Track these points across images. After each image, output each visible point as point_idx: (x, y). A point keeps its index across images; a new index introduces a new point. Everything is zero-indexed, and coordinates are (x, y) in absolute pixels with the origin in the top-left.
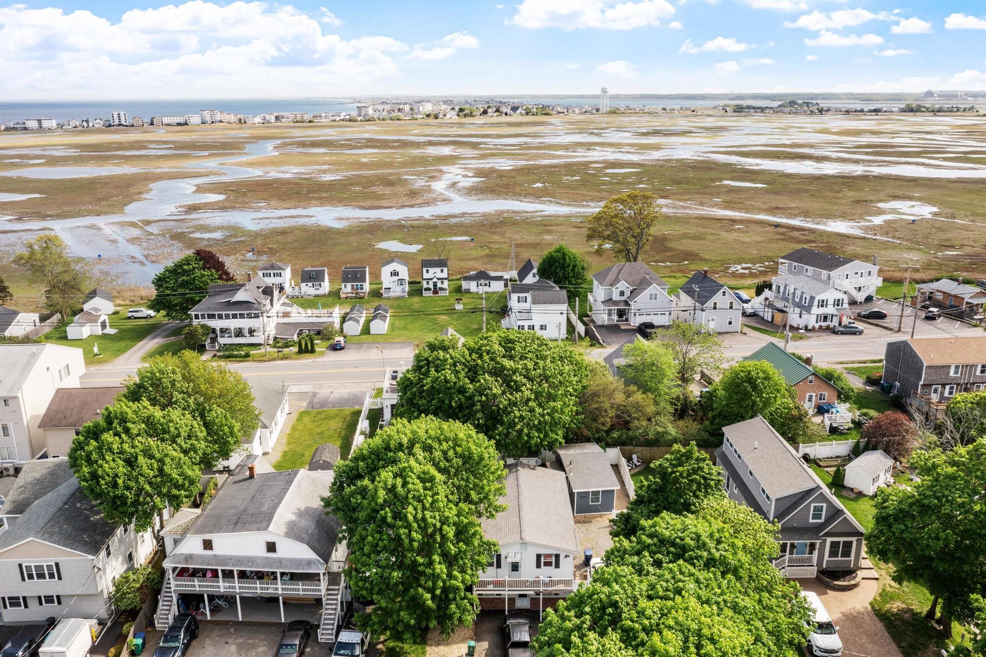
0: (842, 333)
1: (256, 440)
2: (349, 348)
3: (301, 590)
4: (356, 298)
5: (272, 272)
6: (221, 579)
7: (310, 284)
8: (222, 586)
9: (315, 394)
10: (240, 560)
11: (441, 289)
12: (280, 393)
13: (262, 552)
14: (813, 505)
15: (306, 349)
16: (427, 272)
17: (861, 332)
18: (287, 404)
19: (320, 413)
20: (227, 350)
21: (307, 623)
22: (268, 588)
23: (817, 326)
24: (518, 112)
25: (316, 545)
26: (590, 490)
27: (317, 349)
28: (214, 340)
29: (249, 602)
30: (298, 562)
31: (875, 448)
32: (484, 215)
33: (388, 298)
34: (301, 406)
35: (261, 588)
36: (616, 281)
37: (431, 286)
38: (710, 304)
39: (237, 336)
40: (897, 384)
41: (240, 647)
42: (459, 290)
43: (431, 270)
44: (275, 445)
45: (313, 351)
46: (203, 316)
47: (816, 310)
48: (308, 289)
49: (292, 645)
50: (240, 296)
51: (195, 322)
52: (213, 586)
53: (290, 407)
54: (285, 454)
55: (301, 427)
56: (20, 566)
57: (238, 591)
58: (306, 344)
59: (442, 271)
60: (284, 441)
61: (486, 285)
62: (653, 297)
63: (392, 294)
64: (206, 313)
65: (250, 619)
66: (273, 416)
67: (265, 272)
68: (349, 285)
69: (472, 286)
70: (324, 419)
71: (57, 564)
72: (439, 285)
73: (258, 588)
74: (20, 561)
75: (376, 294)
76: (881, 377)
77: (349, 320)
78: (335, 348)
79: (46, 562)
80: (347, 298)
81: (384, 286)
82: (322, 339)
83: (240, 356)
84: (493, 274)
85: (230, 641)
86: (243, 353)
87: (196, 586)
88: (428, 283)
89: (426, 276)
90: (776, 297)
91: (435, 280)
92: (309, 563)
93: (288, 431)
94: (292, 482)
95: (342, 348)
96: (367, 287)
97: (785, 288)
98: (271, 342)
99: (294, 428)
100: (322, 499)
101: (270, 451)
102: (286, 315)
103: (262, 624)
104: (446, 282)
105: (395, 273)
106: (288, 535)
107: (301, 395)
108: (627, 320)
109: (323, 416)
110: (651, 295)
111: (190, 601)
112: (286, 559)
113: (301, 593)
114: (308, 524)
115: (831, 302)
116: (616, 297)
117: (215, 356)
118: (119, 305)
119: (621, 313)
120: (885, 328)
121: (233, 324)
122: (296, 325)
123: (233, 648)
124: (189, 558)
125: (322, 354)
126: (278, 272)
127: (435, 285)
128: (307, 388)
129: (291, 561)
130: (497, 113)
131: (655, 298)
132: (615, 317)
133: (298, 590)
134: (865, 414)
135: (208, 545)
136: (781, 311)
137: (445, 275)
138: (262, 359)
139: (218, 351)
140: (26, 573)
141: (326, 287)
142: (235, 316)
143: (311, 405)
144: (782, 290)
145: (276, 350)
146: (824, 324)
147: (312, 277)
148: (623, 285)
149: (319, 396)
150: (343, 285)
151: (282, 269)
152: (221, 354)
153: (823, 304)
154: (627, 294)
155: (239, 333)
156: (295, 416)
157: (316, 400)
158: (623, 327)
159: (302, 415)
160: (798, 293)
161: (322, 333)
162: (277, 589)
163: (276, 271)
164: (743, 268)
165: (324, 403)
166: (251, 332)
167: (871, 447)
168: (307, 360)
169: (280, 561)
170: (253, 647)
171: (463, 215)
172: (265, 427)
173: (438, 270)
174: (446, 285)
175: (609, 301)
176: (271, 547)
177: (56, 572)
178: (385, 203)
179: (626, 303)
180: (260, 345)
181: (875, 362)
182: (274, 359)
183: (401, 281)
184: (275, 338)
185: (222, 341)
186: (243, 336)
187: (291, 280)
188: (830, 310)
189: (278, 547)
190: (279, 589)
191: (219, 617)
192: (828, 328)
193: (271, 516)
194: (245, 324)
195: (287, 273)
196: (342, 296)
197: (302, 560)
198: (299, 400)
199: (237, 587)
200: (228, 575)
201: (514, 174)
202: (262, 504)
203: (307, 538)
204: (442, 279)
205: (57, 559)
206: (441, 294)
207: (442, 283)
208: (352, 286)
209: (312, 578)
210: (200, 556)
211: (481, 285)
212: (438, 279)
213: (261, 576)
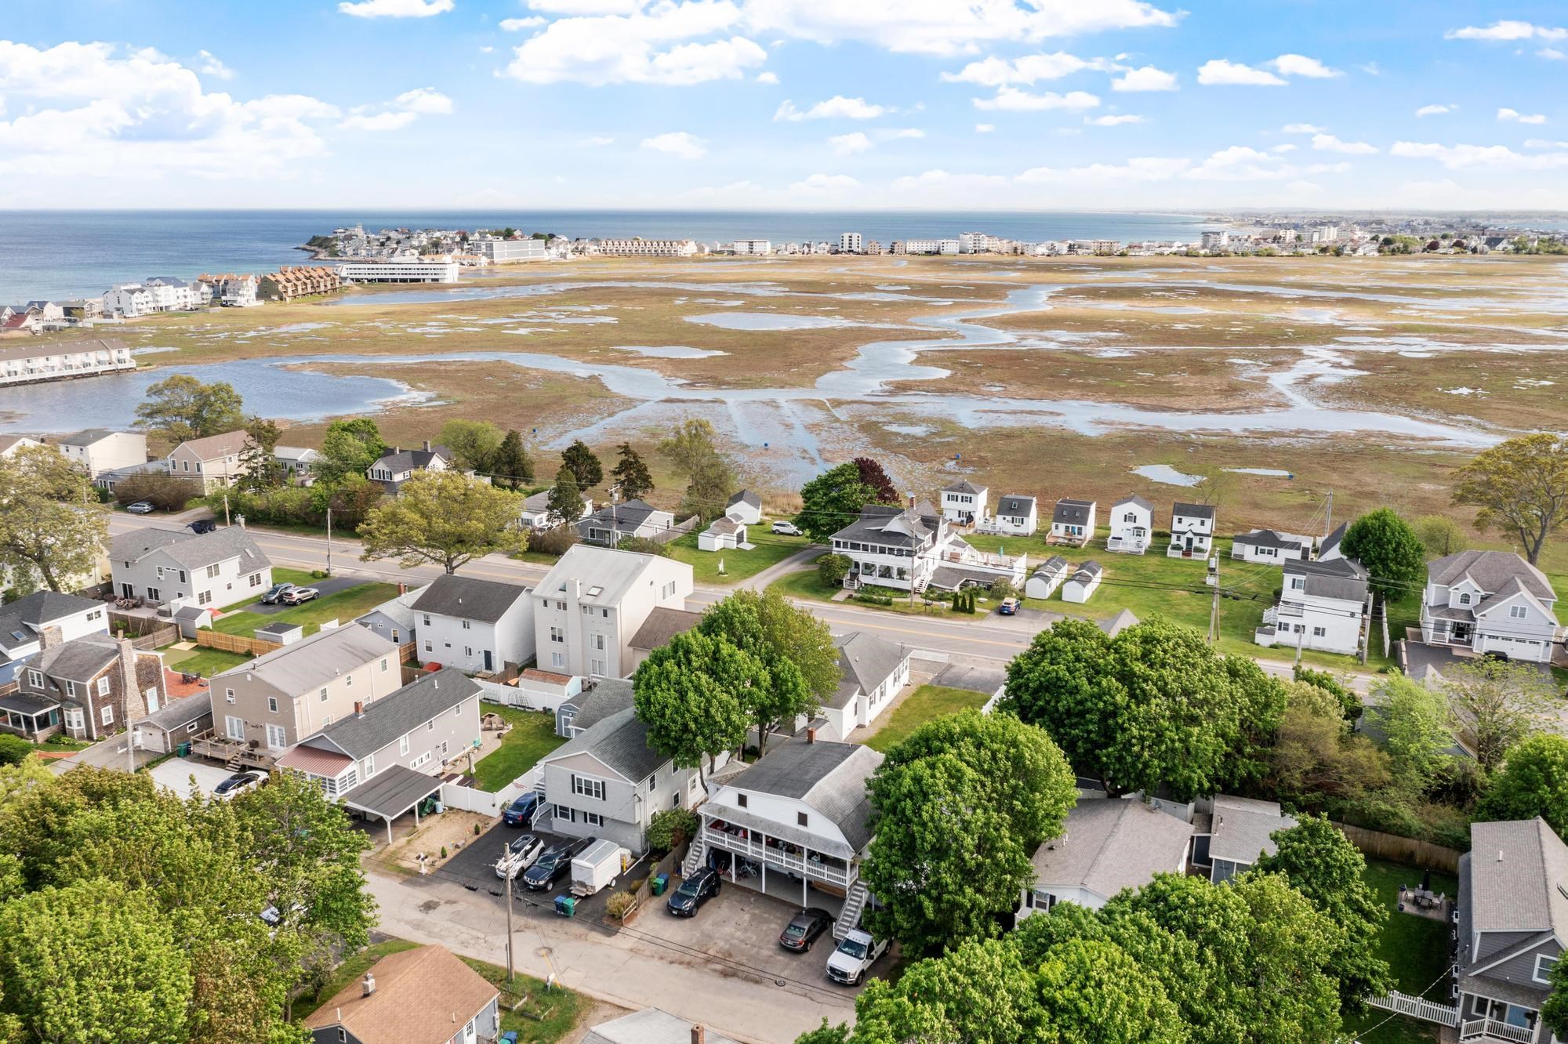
1: (849, 707)
2: (1020, 616)
3: (826, 874)
4: (1068, 545)
5: (960, 495)
6: (749, 840)
7: (1009, 518)
8: (750, 850)
9: (950, 666)
10: (770, 825)
11: (1198, 550)
12: (896, 656)
13: (792, 822)
14: (1539, 956)
15: (963, 607)
18: (907, 673)
19: (944, 692)
20: (867, 591)
21: (826, 913)
22: (793, 864)
24: (1500, 246)
25: (849, 829)
26: (1236, 861)
27: (977, 609)
28: (854, 576)
29: (774, 874)
30: (827, 843)
32: (1334, 437)
33: (1114, 553)
34: (926, 679)
35: (787, 862)
36: (1459, 577)
37: (1183, 543)
39: (881, 576)
41: (754, 917)
42: (1226, 556)
43: (1186, 520)
44: (876, 719)
45: (971, 611)
46: (845, 545)
48: (1004, 525)
49: (800, 928)
50: (895, 525)
51: (835, 550)
52: (741, 847)
53: (911, 676)
54: (883, 732)
55: (913, 705)
56: (573, 776)
57: (764, 858)
58: (965, 599)
59: (1203, 523)
60: (888, 716)
61: (1270, 553)
62: (1518, 612)
63: (1121, 547)
64: (849, 542)
65: (773, 894)
66: (878, 680)
67: (951, 493)
68: (1062, 526)
69: (1249, 552)
70: (946, 700)
71: (603, 783)
72: (1196, 543)
73: (783, 862)
74: (573, 771)
75: (1100, 543)
77: (1037, 576)
78: (1003, 612)
79: (596, 779)
80: (1055, 544)
81: (1113, 534)
82: (991, 597)
83: (880, 602)
84: (1283, 537)
85: (746, 909)
86: (884, 599)
87: (726, 842)
88: (1178, 538)
89: (1176, 527)
91: (1190, 535)
92: (838, 846)
93: (898, 706)
95: (1011, 614)
96: (1089, 530)
98: (923, 590)
99: (906, 704)
100: (867, 780)
101: (867, 724)
102: (954, 558)
103: (784, 903)
104: (1207, 541)
105: (1130, 518)
106: (819, 810)
107: (931, 665)
108: (1470, 642)
109: (946, 696)
110: (1515, 609)
111: (719, 857)
112: (816, 837)
113: (826, 878)
114: (847, 805)
117: (850, 597)
118: (767, 514)
119: (1461, 631)
121: (880, 560)
122: (962, 572)
123: (747, 917)
124: (722, 810)
125: (983, 616)
127: (1189, 541)
128: (943, 658)
129: (820, 839)
131: (1522, 615)
132: (1448, 635)
133: (823, 874)
135: (742, 801)
137: (1206, 529)
138: (905, 611)
139: (856, 591)
140: (578, 786)
141: (1031, 523)
142: (882, 551)
143: (939, 679)
145: (924, 601)
147: (1013, 508)
148: (1469, 586)
149: (953, 670)
150: (1054, 524)
151: (974, 492)
152: (859, 595)
154: (1475, 600)
155: (886, 572)
156: (914, 688)
157: (948, 675)
158: (1456, 653)
159: (922, 689)
161: (994, 588)
162: (802, 867)
163: (965, 495)
165: (955, 681)
166: (901, 573)
168: (961, 622)
169: (809, 837)
170: (767, 921)
172: (863, 693)
173: (1197, 521)
174: (1208, 544)
175: (1442, 608)
176: (803, 819)
177: (601, 791)
179: (1470, 615)
180: (908, 592)
182: (919, 614)
183: (1139, 531)
184: (930, 586)
185: (864, 579)
186: (890, 577)
187: (986, 508)
189: (809, 820)
190: (804, 868)
191: (744, 883)
193: (811, 785)
194: (894, 562)
195: (982, 498)
196: (1049, 540)
197: (831, 841)
198: (926, 670)
199: (763, 854)
200: (756, 837)
201: (1427, 366)
202: (807, 772)
203: (840, 818)
204: (1201, 536)
205: (605, 779)
206: (1195, 556)
207: (1201, 541)
208: (1067, 528)
209: (838, 864)
210: (734, 811)
211: (1263, 552)
212: (1195, 534)
213: (792, 849)
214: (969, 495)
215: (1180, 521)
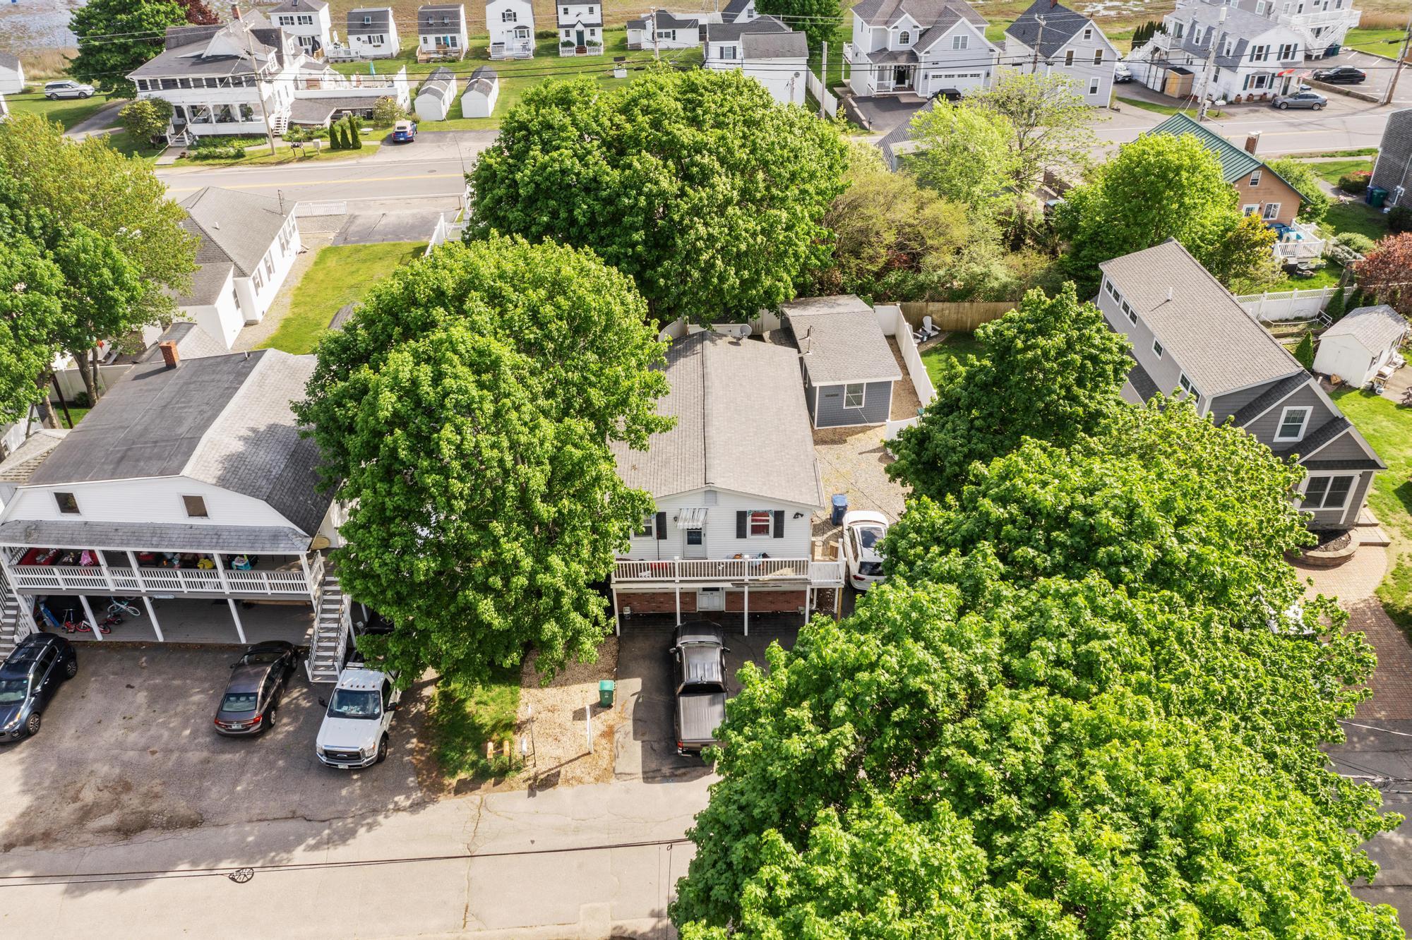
0: (1290, 107)
1: (224, 299)
2: (421, 141)
3: (266, 586)
4: (443, 61)
5: (295, 15)
6: (104, 568)
7: (364, 37)
8: (110, 581)
9: (353, 218)
10: (135, 532)
11: (590, 43)
12: (276, 213)
13: (179, 516)
14: (1286, 409)
15: (343, 142)
16: (566, 12)
17: (1322, 105)
18: (296, 236)
19: (358, 251)
20: (205, 145)
21: (284, 645)
22: (202, 585)
23: (1244, 95)
25: (288, 500)
26: (845, 383)
27: (363, 143)
28: (179, 128)
29: (170, 608)
30: (253, 535)
31: (1369, 302)
33: (500, 61)
34: (327, 240)
35: (189, 584)
36: (897, 13)
37: (573, 38)
38: (1062, 52)
39: (219, 121)
40: (1401, 189)
41: (156, 696)
42: (622, 46)
43: (573, 9)
44: (270, 309)
45: (356, 146)
46: (154, 84)
47: (1247, 67)
48: (359, 46)
49: (247, 695)
50: (218, 45)
51: (142, 95)
52: (94, 582)
53: (304, 240)
54: (287, 323)
55: (321, 276)
57: (143, 589)
58: (344, 133)
59: (591, 10)
60: (288, 300)
61: (667, 35)
62: (960, 43)
64: (159, 78)
65: (181, 638)
66: (259, 251)
67: (284, 14)
68: (432, 38)
69: (645, 38)
70: (365, 261)
72: (587, 37)
73: (181, 584)
75: (480, 54)
76: (1367, 179)
77: (425, 92)
78: (398, 139)
80: (428, 61)
81: (493, 39)
82: (375, 127)
83: (227, 156)
84: (679, 16)
85: (136, 682)
86: (232, 151)
87: (60, 581)
88: (568, 34)
89: (564, 20)
90: (1173, 47)
91: (580, 27)
92: (276, 536)
93: (297, 283)
94: (246, 375)
95: (409, 141)
96: (464, 41)
97: (1193, 27)
98: (284, 131)
99: (307, 277)
100: (296, 408)
101: (259, 318)
102: (312, 83)
103: (204, 648)
104: (598, 31)
105: (509, 16)
106: (223, 482)
107: (326, 221)
108: (911, 87)
109: (362, 255)
110: (957, 39)
111: (58, 609)
112: (229, 529)
113: (269, 592)
114: (272, 460)
115: (1275, 49)
116: (893, 44)
117: (183, 156)
119: (901, 76)
120: (1364, 98)
121: (211, 98)
122: (330, 100)
123: (141, 697)
124: (32, 529)
125: (374, 151)
126: (306, 14)
127: (580, 36)
128: (340, 207)
129: (240, 532)
131: (964, 46)
132: (891, 83)
133: (262, 586)
134: (1347, 243)
135: (67, 503)
136: (1182, 71)
137: (596, 18)
138: (264, 162)
139: (190, 148)
141: (393, 41)
142: (211, 83)
143: (344, 237)
144: (1185, 32)
145: (290, 144)
146: (1257, 92)
147: (368, 25)
148: (907, 22)
149: (359, 221)
150: (421, 37)
151: (312, 9)
152: (194, 153)
153: (1260, 53)
154: (914, 39)
155: (225, 115)
156: (312, 256)
157: (353, 228)
158: (904, 100)
159: (325, 253)
160: (1215, 37)
161: (375, 115)
162: (219, 585)
163: (302, 14)
164: (1106, 8)
165: (367, 234)
166: (247, 113)
167: (1362, 299)
168: (347, 160)
169: (217, 534)
170: (182, 693)
172: (241, 273)
173: (584, 8)
174: (599, 36)
175: (881, 53)
176: (195, 506)
179: (912, 55)
180: (264, 136)
181: (1351, 154)
182: (287, 161)
183: (521, 31)
184: (291, 125)
185: (197, 129)
186: (232, 120)
187: (331, 31)
188: (1272, 64)
189: (209, 506)
190: (223, 584)
191: (122, 635)
192: (1263, 100)
193: (192, 443)
194: (234, 97)
195: (324, 17)
196: (420, 57)
197: (261, 530)
198: (322, 228)
199: (140, 582)
200: (117, 560)
202: (179, 421)
203: (266, 488)
204: (592, 27)
206: (590, 52)
207: (593, 33)
211: (660, 36)
212: (586, 26)
213: (190, 562)
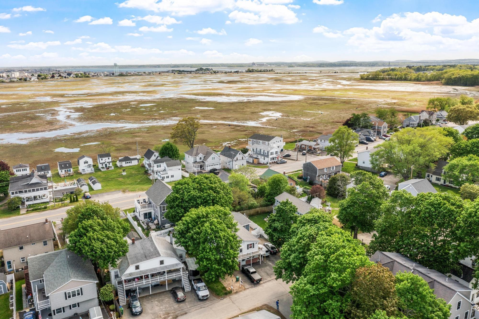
0: (280, 163)
4: (69, 176)
5: (21, 169)
6: (144, 279)
7: (43, 172)
8: (144, 282)
10: (151, 270)
11: (109, 167)
13: (158, 265)
17: (286, 162)
22: (162, 279)
23: (271, 162)
24: (71, 76)
29: (154, 286)
30: (173, 265)
31: (314, 197)
32: (97, 131)
35: (159, 279)
36: (197, 154)
37: (104, 166)
38: (235, 159)
39: (34, 200)
40: (309, 177)
41: (159, 301)
43: (104, 159)
45: (77, 201)
46: (16, 193)
47: (271, 157)
51: (12, 196)
52: (141, 283)
56: (65, 293)
57: (150, 283)
58: (74, 198)
59: (109, 159)
61: (129, 162)
63: (87, 172)
65: (154, 293)
67: (17, 169)
68: (63, 171)
69: (124, 164)
71: (81, 289)
72: (108, 165)
74: (65, 291)
75: (77, 173)
76: (302, 176)
77: (83, 185)
79: (76, 289)
81: (81, 169)
83: (42, 209)
84: (131, 157)
87: (134, 285)
89: (101, 162)
90: (253, 153)
91: (106, 163)
92: (177, 265)
96: (72, 170)
97: (256, 149)
98: (53, 200)
103: (160, 293)
105: (86, 162)
106: (166, 256)
108: (203, 169)
110: (213, 158)
111: (129, 293)
112: (168, 266)
113: (174, 277)
115: (274, 153)
116: (198, 160)
117: (28, 211)
120: (292, 160)
121: (32, 194)
123: (156, 302)
124: (131, 274)
125: (82, 201)
127: (106, 165)
129: (170, 265)
130: (60, 77)
132: (199, 168)
134: (305, 188)
135: (137, 267)
136: (256, 158)
137: (110, 160)
138: (54, 208)
139: (28, 208)
140: (67, 296)
146: (273, 161)
147: (43, 169)
148: (201, 155)
150: (60, 171)
152: (31, 209)
153: (272, 154)
154: (203, 158)
160: (262, 151)
161: (75, 193)
162: (165, 278)
163: (23, 168)
166: (40, 197)
167: (312, 197)
169: (166, 267)
170: (163, 300)
171: (87, 132)
173: (107, 158)
174: (111, 165)
175: (195, 162)
176: (162, 262)
177: (80, 292)
178: (39, 129)
179: (203, 162)
180: (48, 202)
181: (296, 171)
182: (60, 207)
183: (89, 166)
184: (54, 198)
185: (28, 203)
186: (37, 199)
188: (274, 156)
189: (164, 262)
191: (142, 296)
192: (274, 162)
193: (157, 251)
194: (36, 194)
195: (29, 169)
196: (62, 176)
199: (150, 281)
200: (147, 277)
201: (96, 109)
202: (149, 249)
204: (109, 163)
205: (81, 287)
206: (110, 169)
208: (65, 171)
209: (177, 270)
210: (135, 272)
211: (127, 163)
214: (25, 168)
215: (102, 159)
